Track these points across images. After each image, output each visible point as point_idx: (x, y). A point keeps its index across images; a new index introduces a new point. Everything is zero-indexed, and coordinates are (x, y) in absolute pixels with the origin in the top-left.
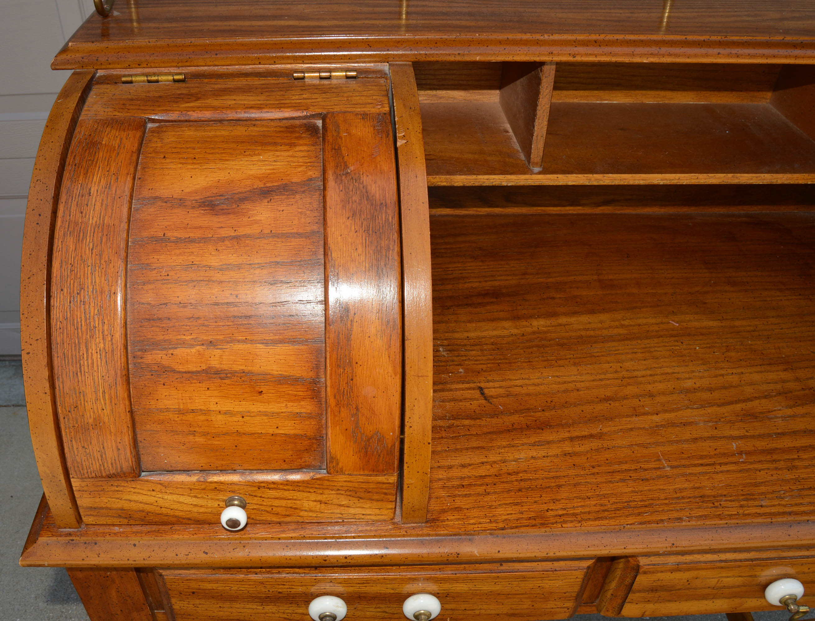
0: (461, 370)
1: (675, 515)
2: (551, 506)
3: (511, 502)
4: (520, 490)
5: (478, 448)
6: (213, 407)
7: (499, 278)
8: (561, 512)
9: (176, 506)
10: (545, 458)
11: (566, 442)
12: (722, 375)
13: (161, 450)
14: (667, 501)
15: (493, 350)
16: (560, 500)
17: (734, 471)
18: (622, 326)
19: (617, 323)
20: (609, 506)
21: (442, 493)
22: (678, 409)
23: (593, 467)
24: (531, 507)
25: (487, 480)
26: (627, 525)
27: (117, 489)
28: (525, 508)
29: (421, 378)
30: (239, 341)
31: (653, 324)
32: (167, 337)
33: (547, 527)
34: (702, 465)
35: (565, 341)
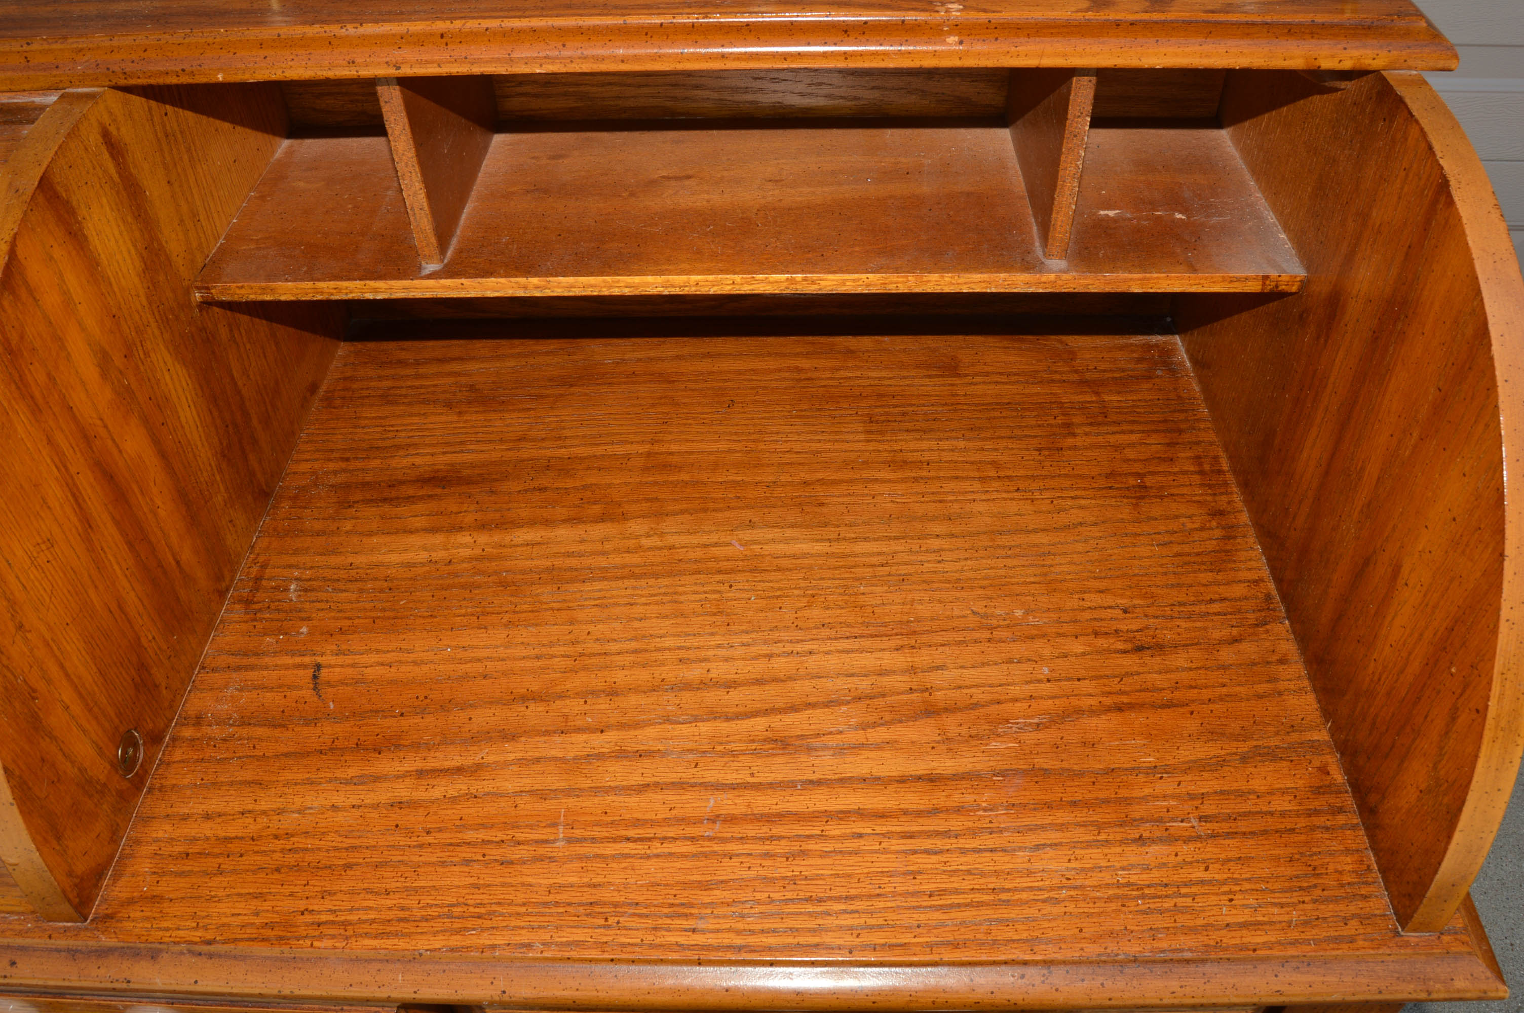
0: (304, 629)
2: (314, 905)
3: (251, 891)
4: (278, 870)
7: (471, 447)
8: (324, 918)
10: (353, 810)
11: (407, 780)
12: (771, 656)
14: (523, 910)
15: (382, 591)
16: (335, 894)
18: (638, 549)
19: (631, 543)
20: (414, 912)
21: (147, 867)
22: (649, 723)
23: (428, 833)
24: (279, 903)
26: (427, 950)
28: (267, 906)
31: (697, 546)
33: (286, 944)
34: (628, 840)
35: (518, 577)
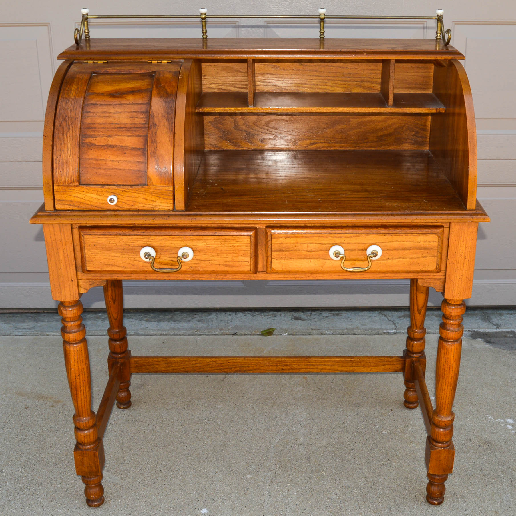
2: (235, 209)
6: (108, 159)
9: (92, 200)
13: (88, 175)
17: (314, 204)
27: (70, 191)
30: (119, 135)
32: (94, 134)
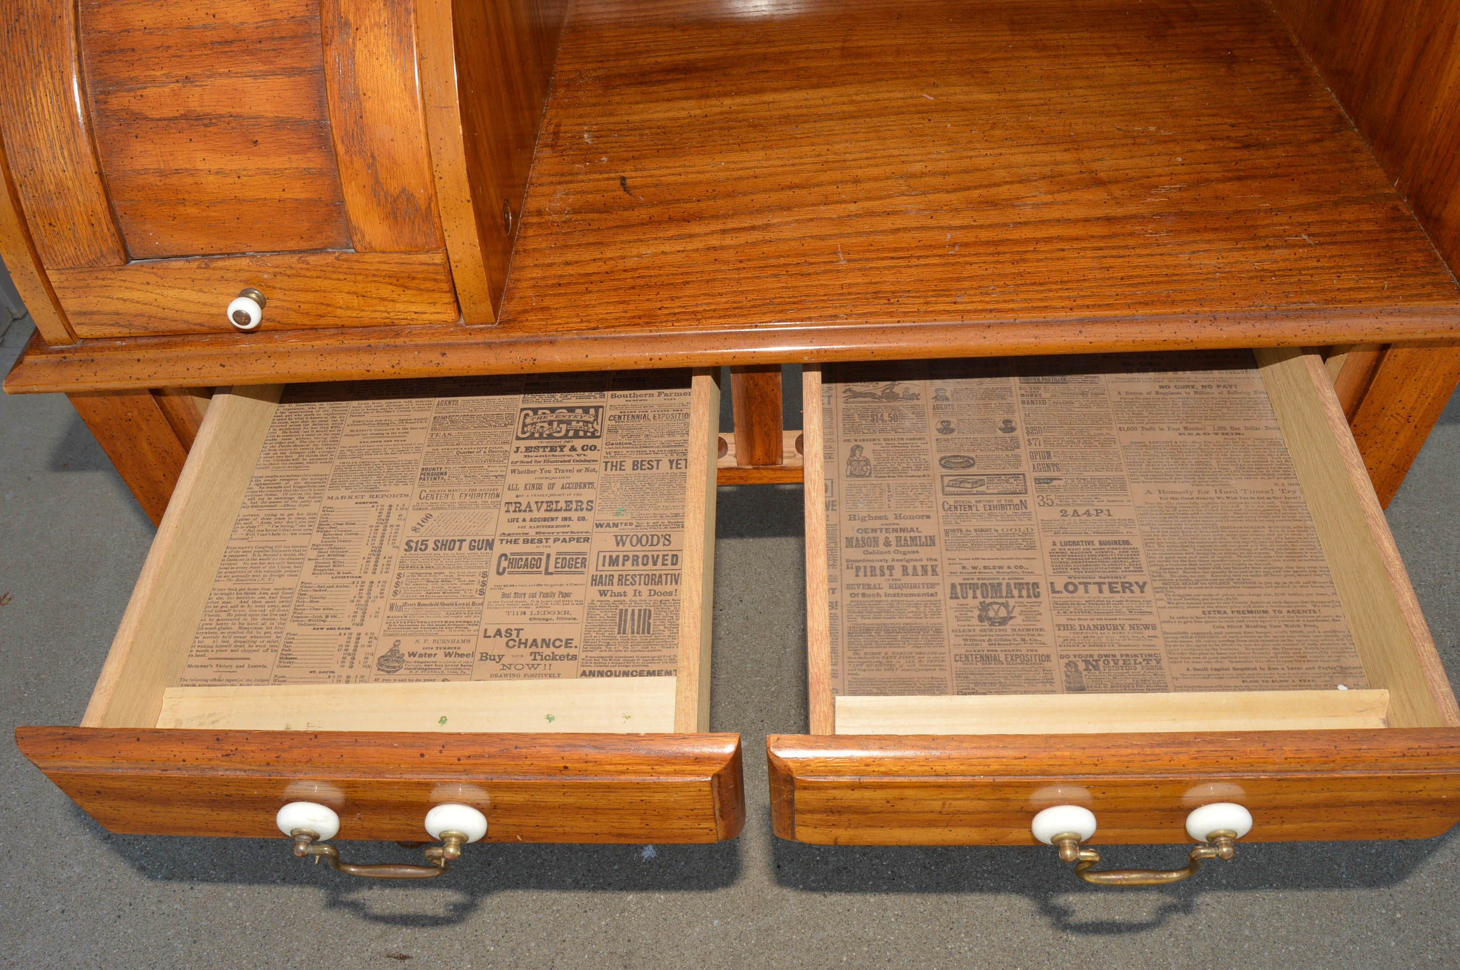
0: (604, 159)
1: (831, 312)
2: (667, 304)
3: (616, 300)
4: (633, 288)
5: (594, 244)
6: (200, 165)
8: (677, 310)
9: (181, 306)
10: (679, 254)
11: (715, 235)
12: (971, 157)
13: (148, 226)
14: (826, 298)
15: (657, 134)
16: (681, 298)
17: (935, 265)
18: (852, 102)
19: (845, 99)
20: (745, 303)
21: (530, 293)
22: (889, 196)
23: (741, 262)
24: (640, 305)
25: (593, 278)
27: (104, 283)
28: (631, 307)
29: (444, 110)
30: (220, 74)
31: (898, 99)
32: (133, 74)
33: (652, 326)
34: (892, 258)
35: (762, 121)
